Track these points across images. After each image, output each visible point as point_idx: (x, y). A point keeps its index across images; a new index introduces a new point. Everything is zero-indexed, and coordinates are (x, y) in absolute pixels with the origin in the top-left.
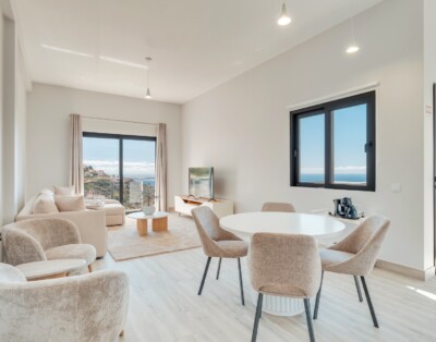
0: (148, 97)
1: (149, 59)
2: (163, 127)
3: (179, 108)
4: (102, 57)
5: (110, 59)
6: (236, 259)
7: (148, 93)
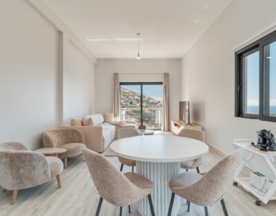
0: (138, 58)
1: (139, 34)
2: (166, 75)
3: (179, 61)
4: (115, 39)
5: (119, 39)
6: (131, 167)
7: (139, 55)
